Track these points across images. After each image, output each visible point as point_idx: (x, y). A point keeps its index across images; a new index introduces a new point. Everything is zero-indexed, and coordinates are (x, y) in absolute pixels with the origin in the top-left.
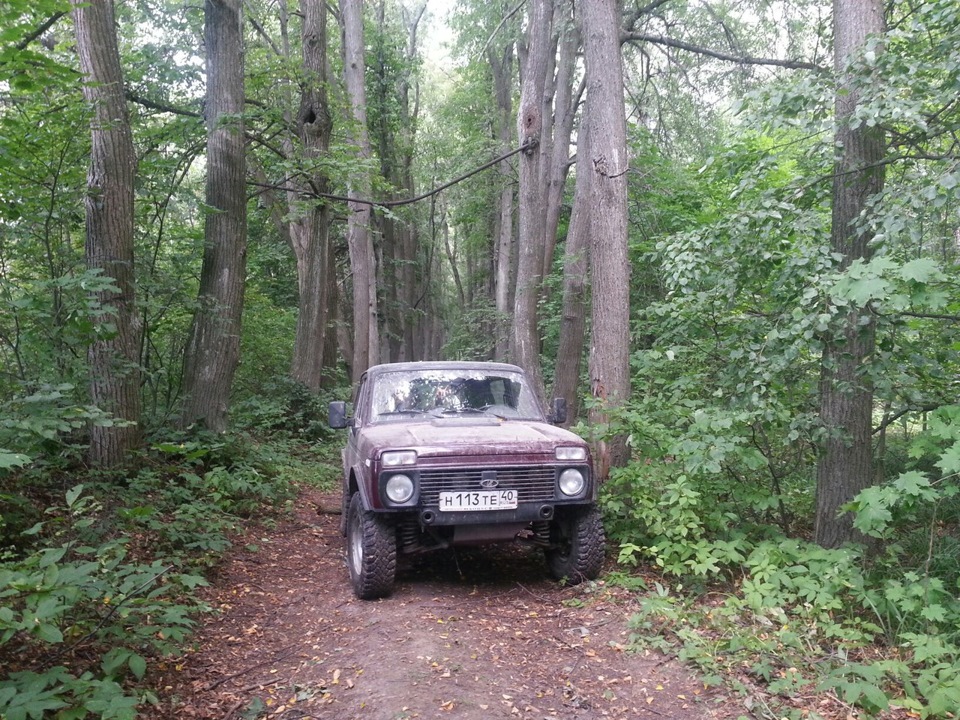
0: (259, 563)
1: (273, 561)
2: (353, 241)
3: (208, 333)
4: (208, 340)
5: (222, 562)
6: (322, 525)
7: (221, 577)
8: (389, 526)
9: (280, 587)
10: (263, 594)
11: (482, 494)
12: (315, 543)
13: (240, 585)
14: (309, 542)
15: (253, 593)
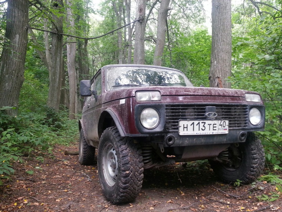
0: (34, 182)
1: (43, 180)
2: (69, 63)
3: (7, 66)
4: (7, 70)
5: (8, 182)
6: (68, 160)
7: (6, 193)
8: (138, 149)
9: (50, 197)
10: (37, 204)
11: (207, 122)
12: (66, 168)
13: (20, 198)
14: (63, 168)
15: (30, 204)
